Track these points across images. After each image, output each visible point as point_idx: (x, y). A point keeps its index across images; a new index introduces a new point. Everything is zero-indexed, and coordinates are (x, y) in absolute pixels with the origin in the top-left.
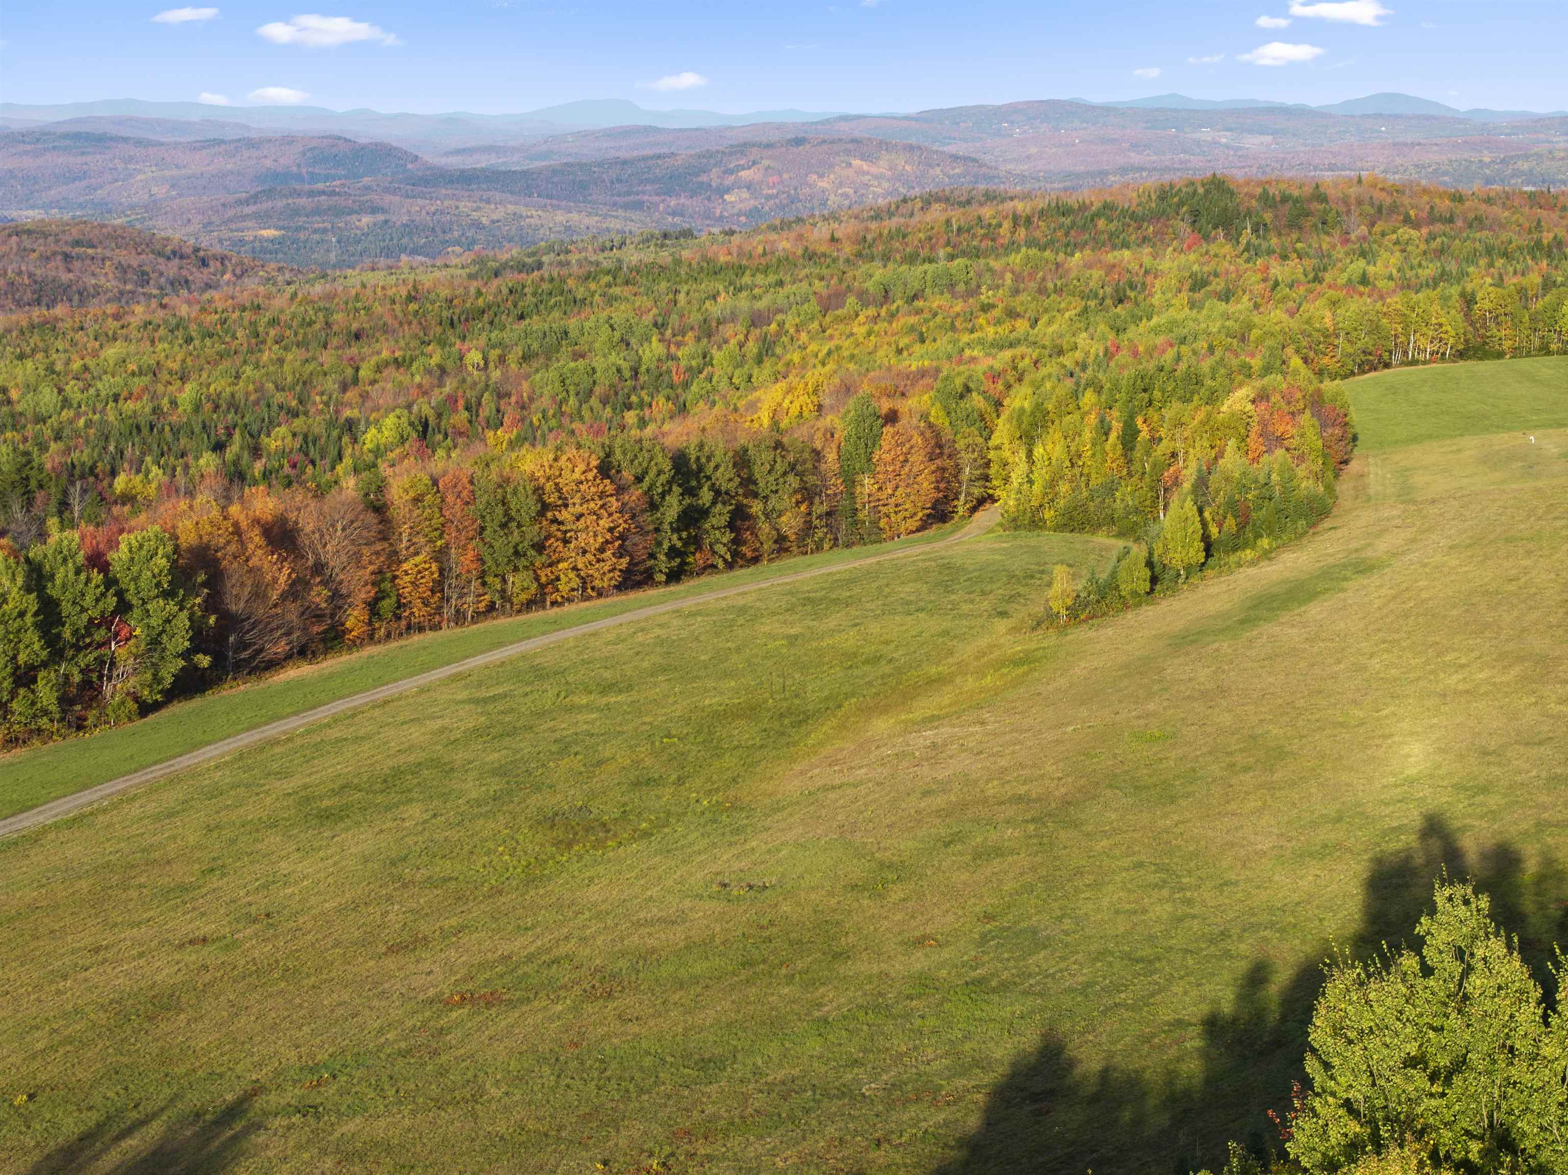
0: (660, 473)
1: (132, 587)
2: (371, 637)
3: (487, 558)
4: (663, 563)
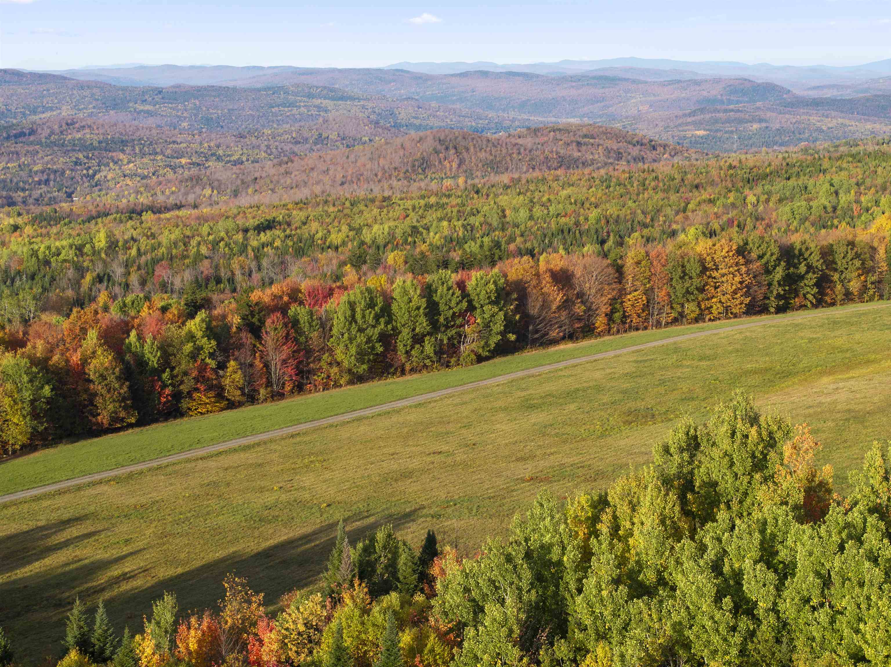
0: (772, 255)
1: (476, 298)
2: (609, 332)
3: (672, 294)
4: (773, 303)
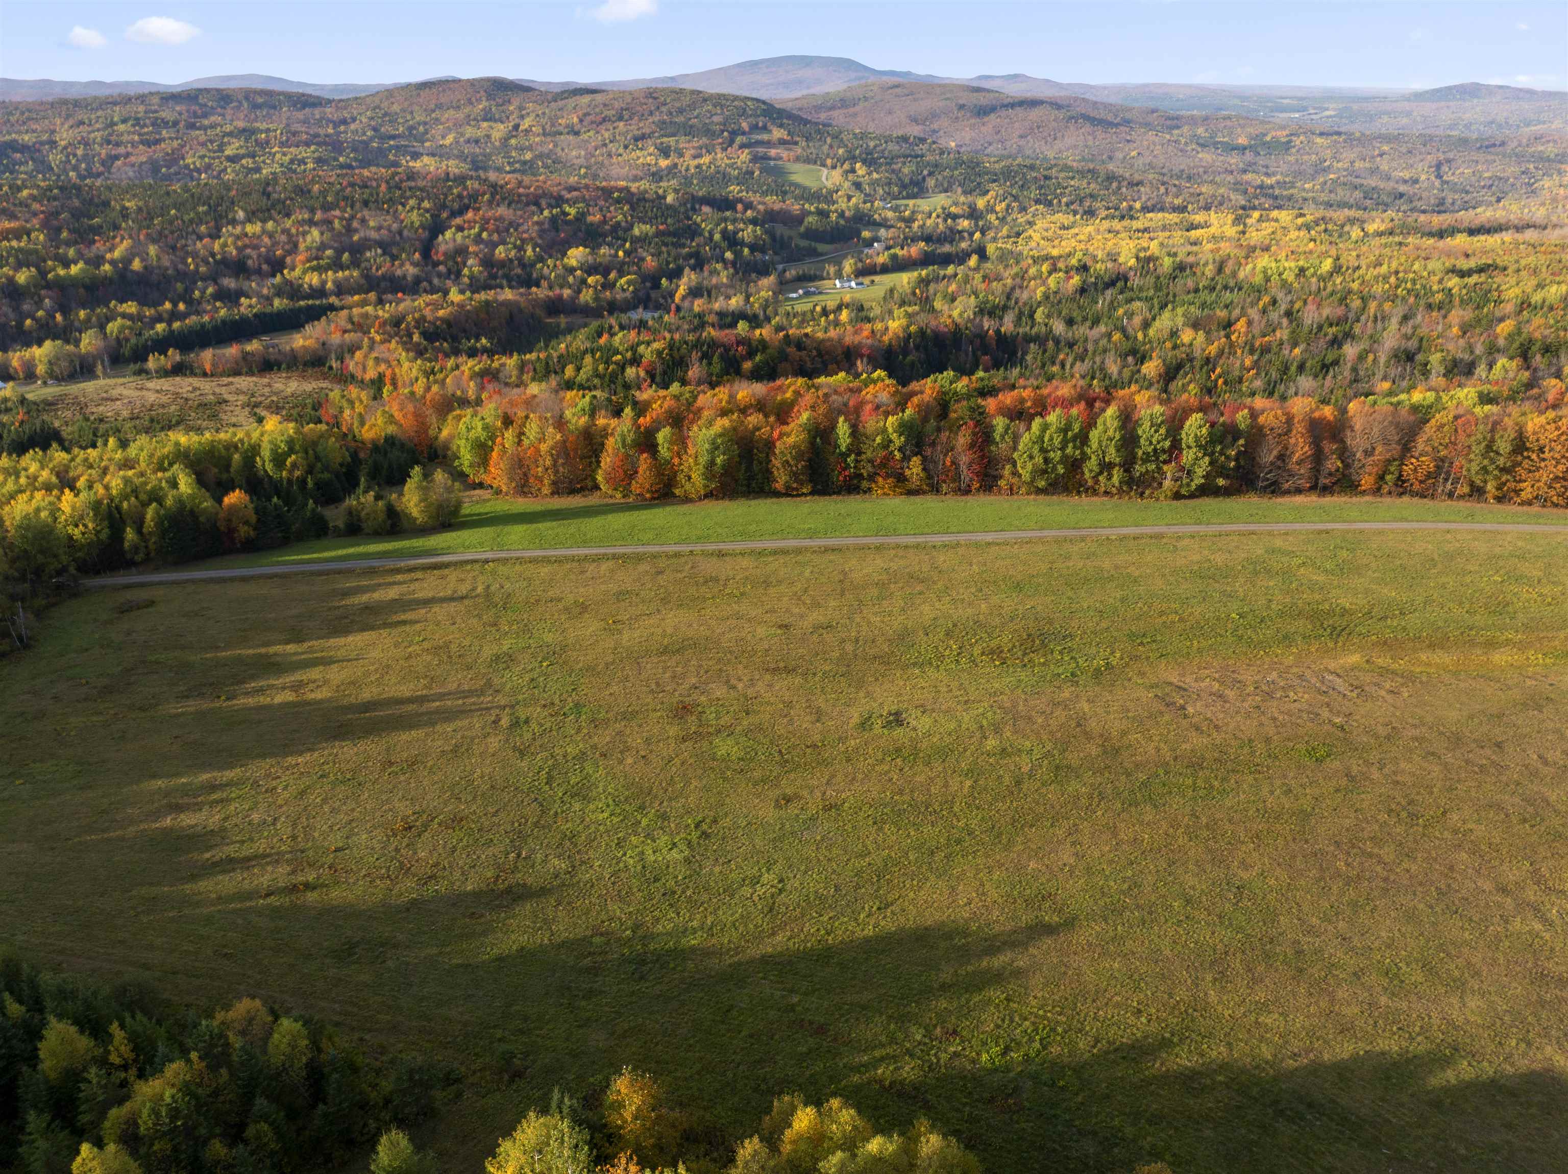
2: (1377, 491)
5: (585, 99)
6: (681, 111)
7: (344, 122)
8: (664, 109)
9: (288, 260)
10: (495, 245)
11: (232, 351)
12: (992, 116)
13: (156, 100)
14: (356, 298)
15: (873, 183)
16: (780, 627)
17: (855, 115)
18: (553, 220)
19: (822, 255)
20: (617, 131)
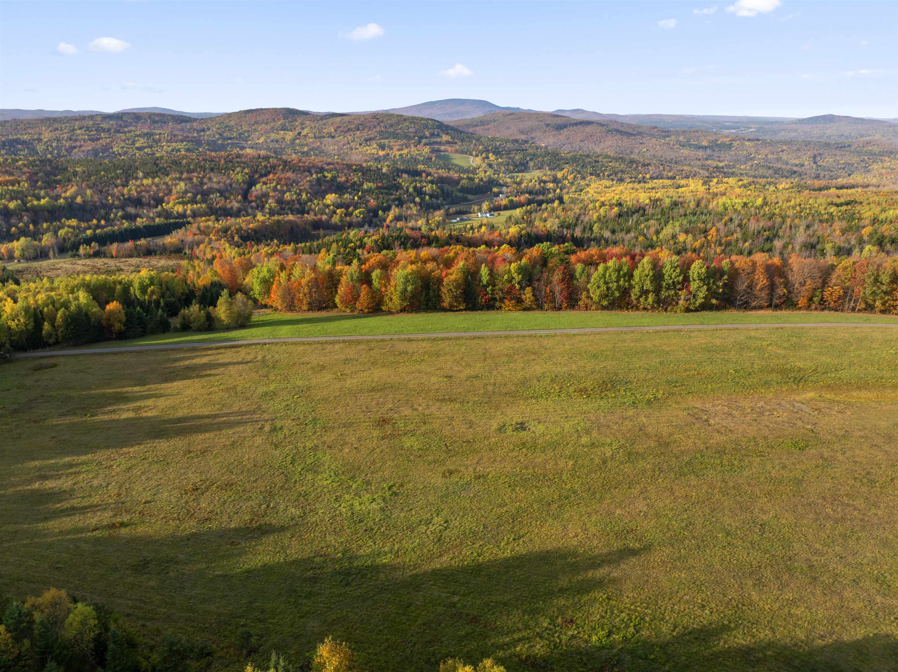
1: (692, 275)
2: (808, 308)
5: (339, 119)
6: (391, 126)
7: (203, 130)
8: (382, 124)
9: (166, 198)
10: (285, 193)
11: (129, 244)
12: (565, 130)
13: (99, 118)
14: (203, 218)
15: (499, 164)
16: (446, 377)
17: (488, 129)
18: (318, 180)
19: (470, 201)
20: (356, 136)
